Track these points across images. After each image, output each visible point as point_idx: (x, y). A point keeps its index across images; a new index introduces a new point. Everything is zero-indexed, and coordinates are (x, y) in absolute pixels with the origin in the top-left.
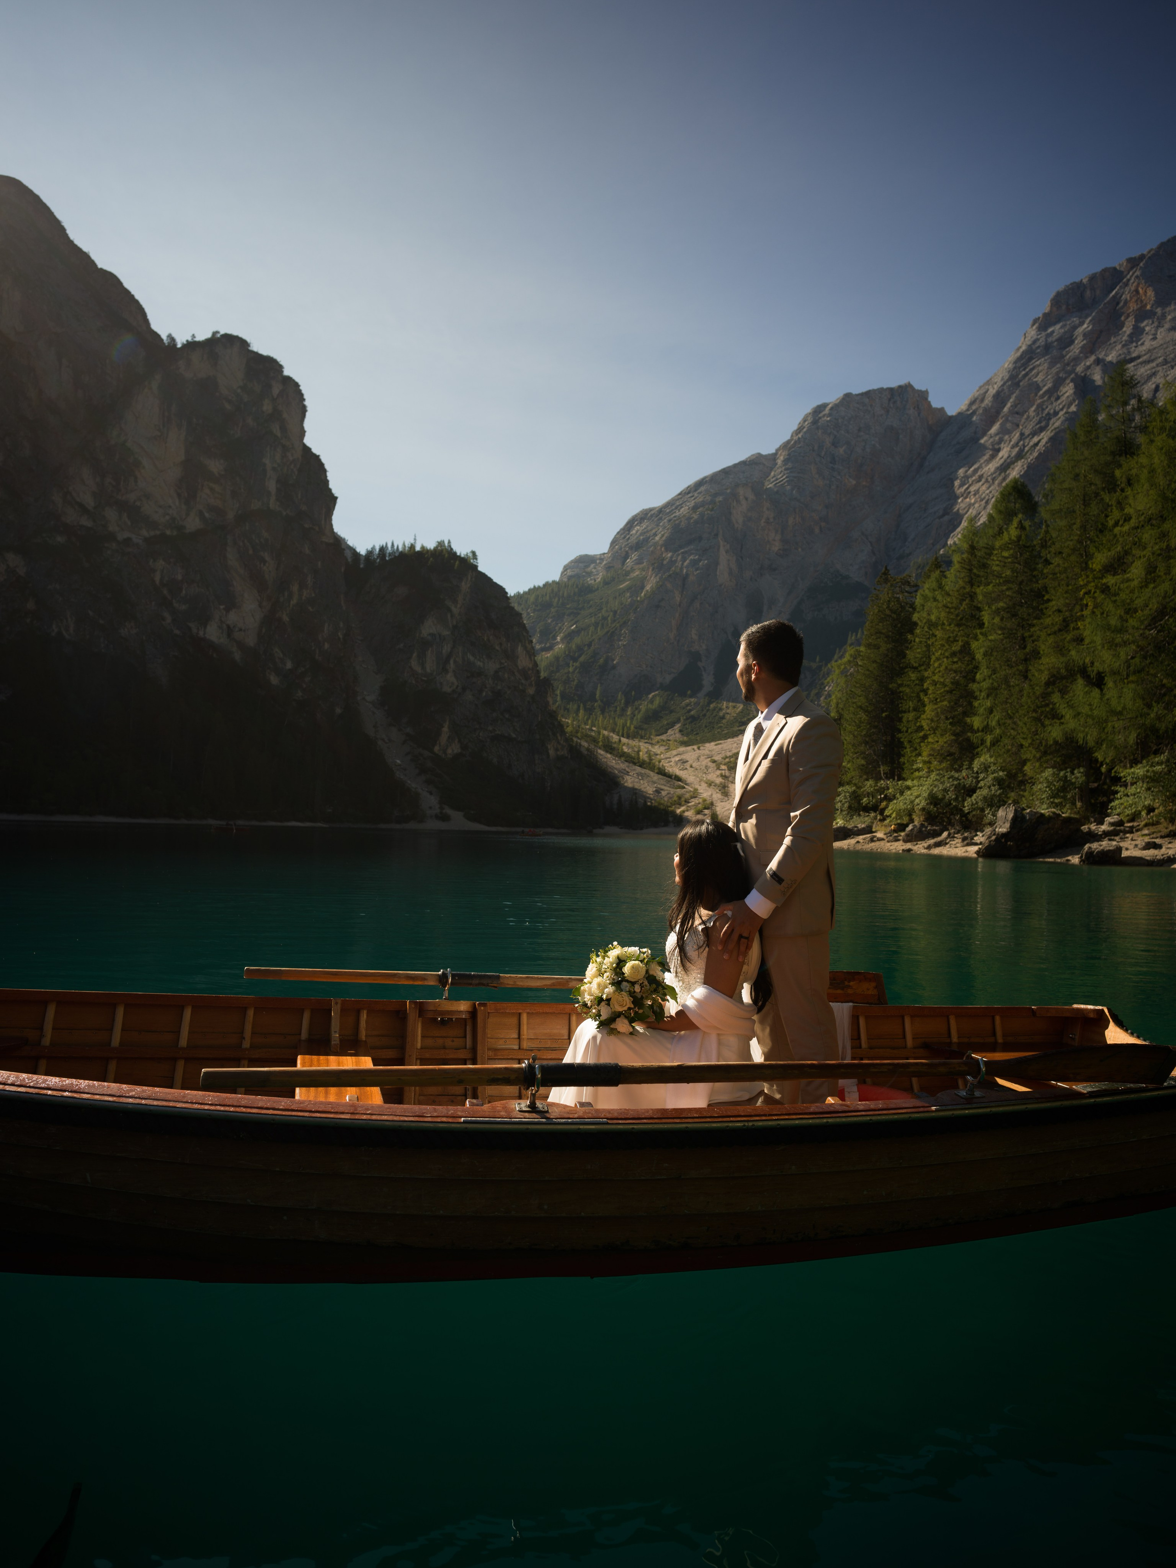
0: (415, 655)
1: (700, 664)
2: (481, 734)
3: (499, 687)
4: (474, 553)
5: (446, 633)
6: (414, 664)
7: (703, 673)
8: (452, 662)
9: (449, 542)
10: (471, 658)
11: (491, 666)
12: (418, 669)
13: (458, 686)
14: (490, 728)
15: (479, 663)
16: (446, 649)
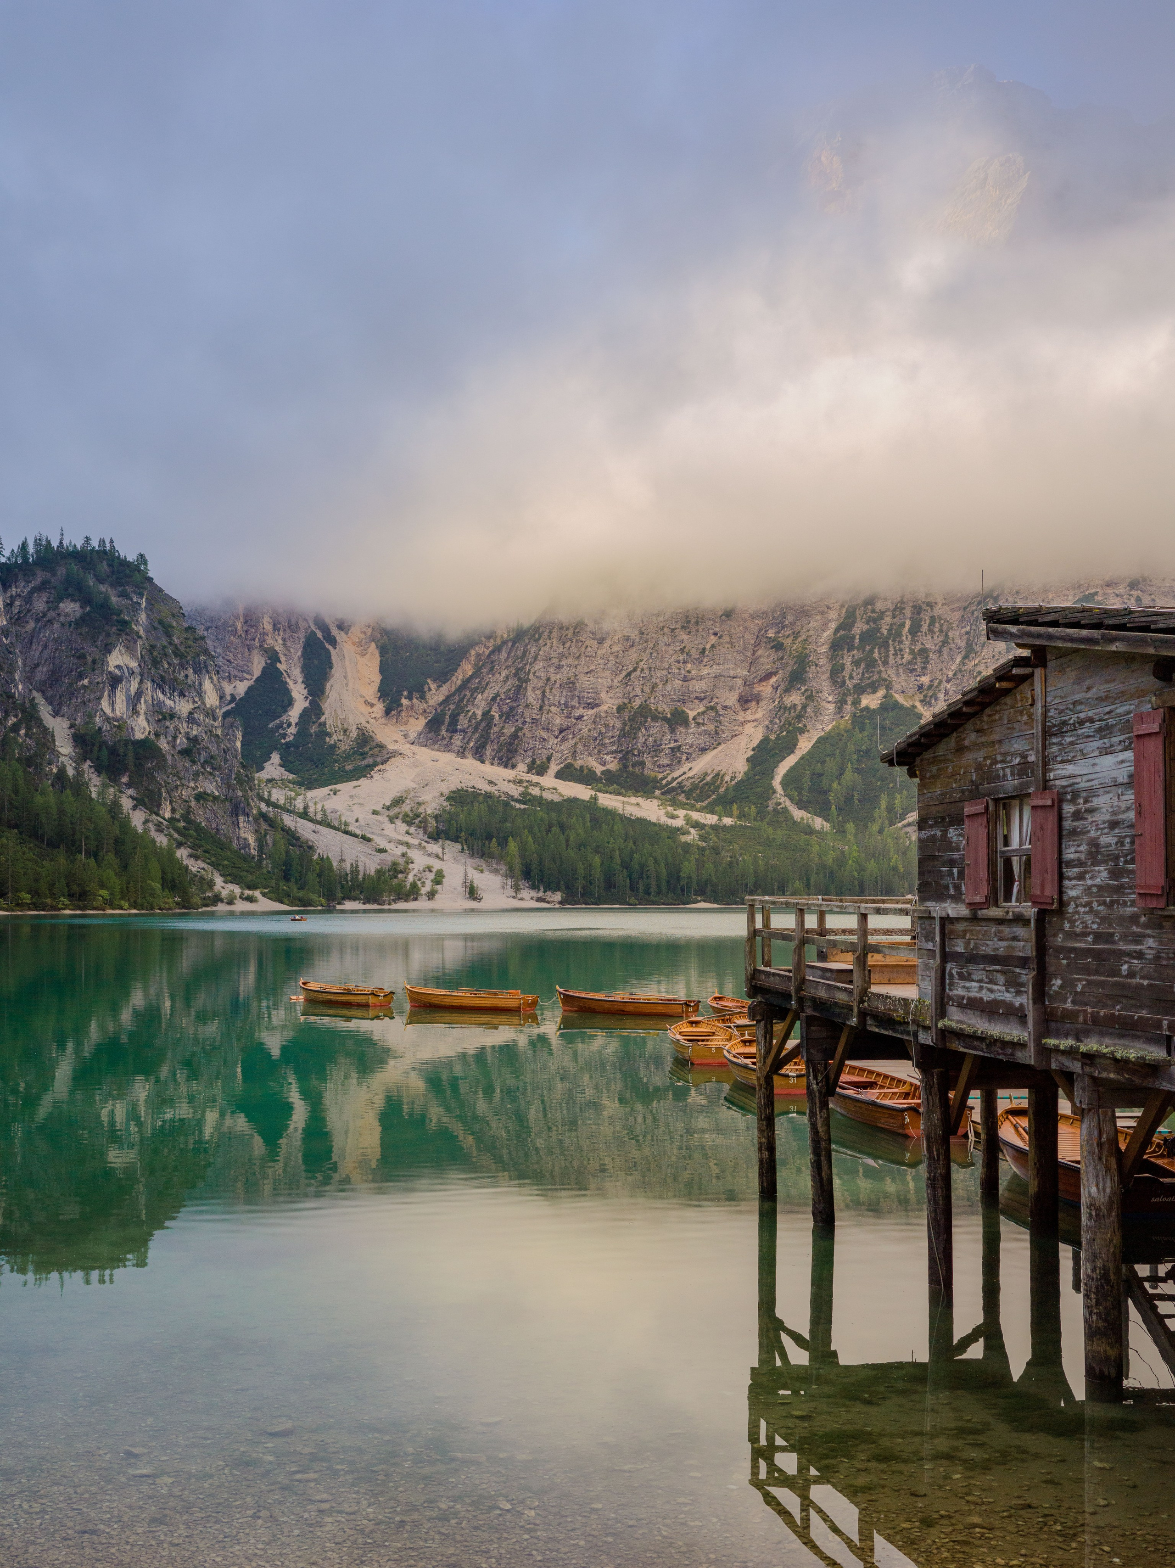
0: (106, 693)
1: (281, 667)
2: (183, 793)
3: (195, 733)
4: (142, 556)
5: (134, 664)
6: (105, 704)
7: (288, 680)
8: (142, 701)
9: (112, 542)
10: (161, 696)
11: (184, 707)
12: (108, 711)
13: (150, 732)
14: (192, 784)
15: (169, 703)
16: (134, 686)
